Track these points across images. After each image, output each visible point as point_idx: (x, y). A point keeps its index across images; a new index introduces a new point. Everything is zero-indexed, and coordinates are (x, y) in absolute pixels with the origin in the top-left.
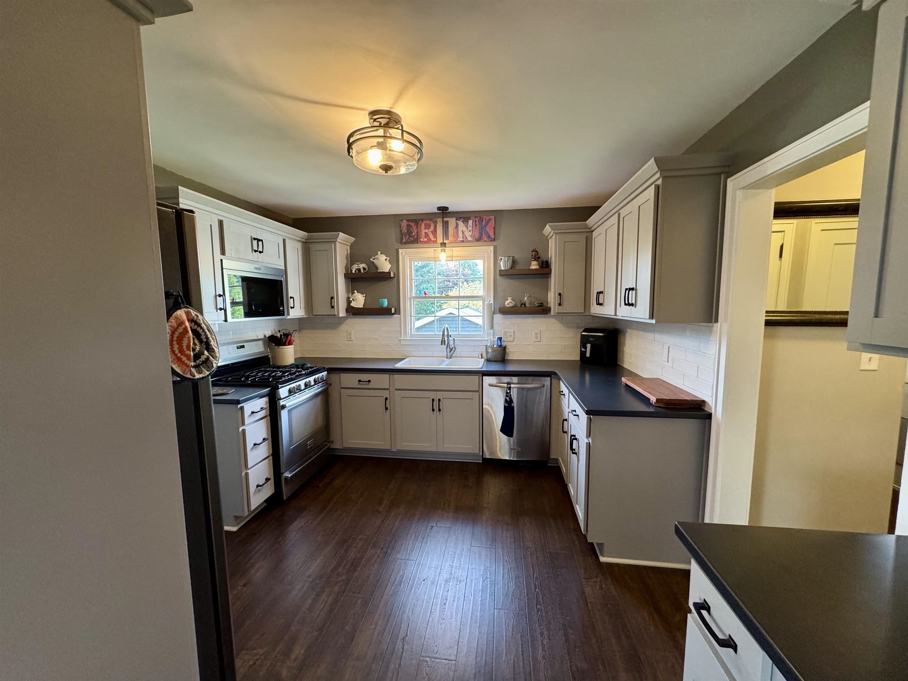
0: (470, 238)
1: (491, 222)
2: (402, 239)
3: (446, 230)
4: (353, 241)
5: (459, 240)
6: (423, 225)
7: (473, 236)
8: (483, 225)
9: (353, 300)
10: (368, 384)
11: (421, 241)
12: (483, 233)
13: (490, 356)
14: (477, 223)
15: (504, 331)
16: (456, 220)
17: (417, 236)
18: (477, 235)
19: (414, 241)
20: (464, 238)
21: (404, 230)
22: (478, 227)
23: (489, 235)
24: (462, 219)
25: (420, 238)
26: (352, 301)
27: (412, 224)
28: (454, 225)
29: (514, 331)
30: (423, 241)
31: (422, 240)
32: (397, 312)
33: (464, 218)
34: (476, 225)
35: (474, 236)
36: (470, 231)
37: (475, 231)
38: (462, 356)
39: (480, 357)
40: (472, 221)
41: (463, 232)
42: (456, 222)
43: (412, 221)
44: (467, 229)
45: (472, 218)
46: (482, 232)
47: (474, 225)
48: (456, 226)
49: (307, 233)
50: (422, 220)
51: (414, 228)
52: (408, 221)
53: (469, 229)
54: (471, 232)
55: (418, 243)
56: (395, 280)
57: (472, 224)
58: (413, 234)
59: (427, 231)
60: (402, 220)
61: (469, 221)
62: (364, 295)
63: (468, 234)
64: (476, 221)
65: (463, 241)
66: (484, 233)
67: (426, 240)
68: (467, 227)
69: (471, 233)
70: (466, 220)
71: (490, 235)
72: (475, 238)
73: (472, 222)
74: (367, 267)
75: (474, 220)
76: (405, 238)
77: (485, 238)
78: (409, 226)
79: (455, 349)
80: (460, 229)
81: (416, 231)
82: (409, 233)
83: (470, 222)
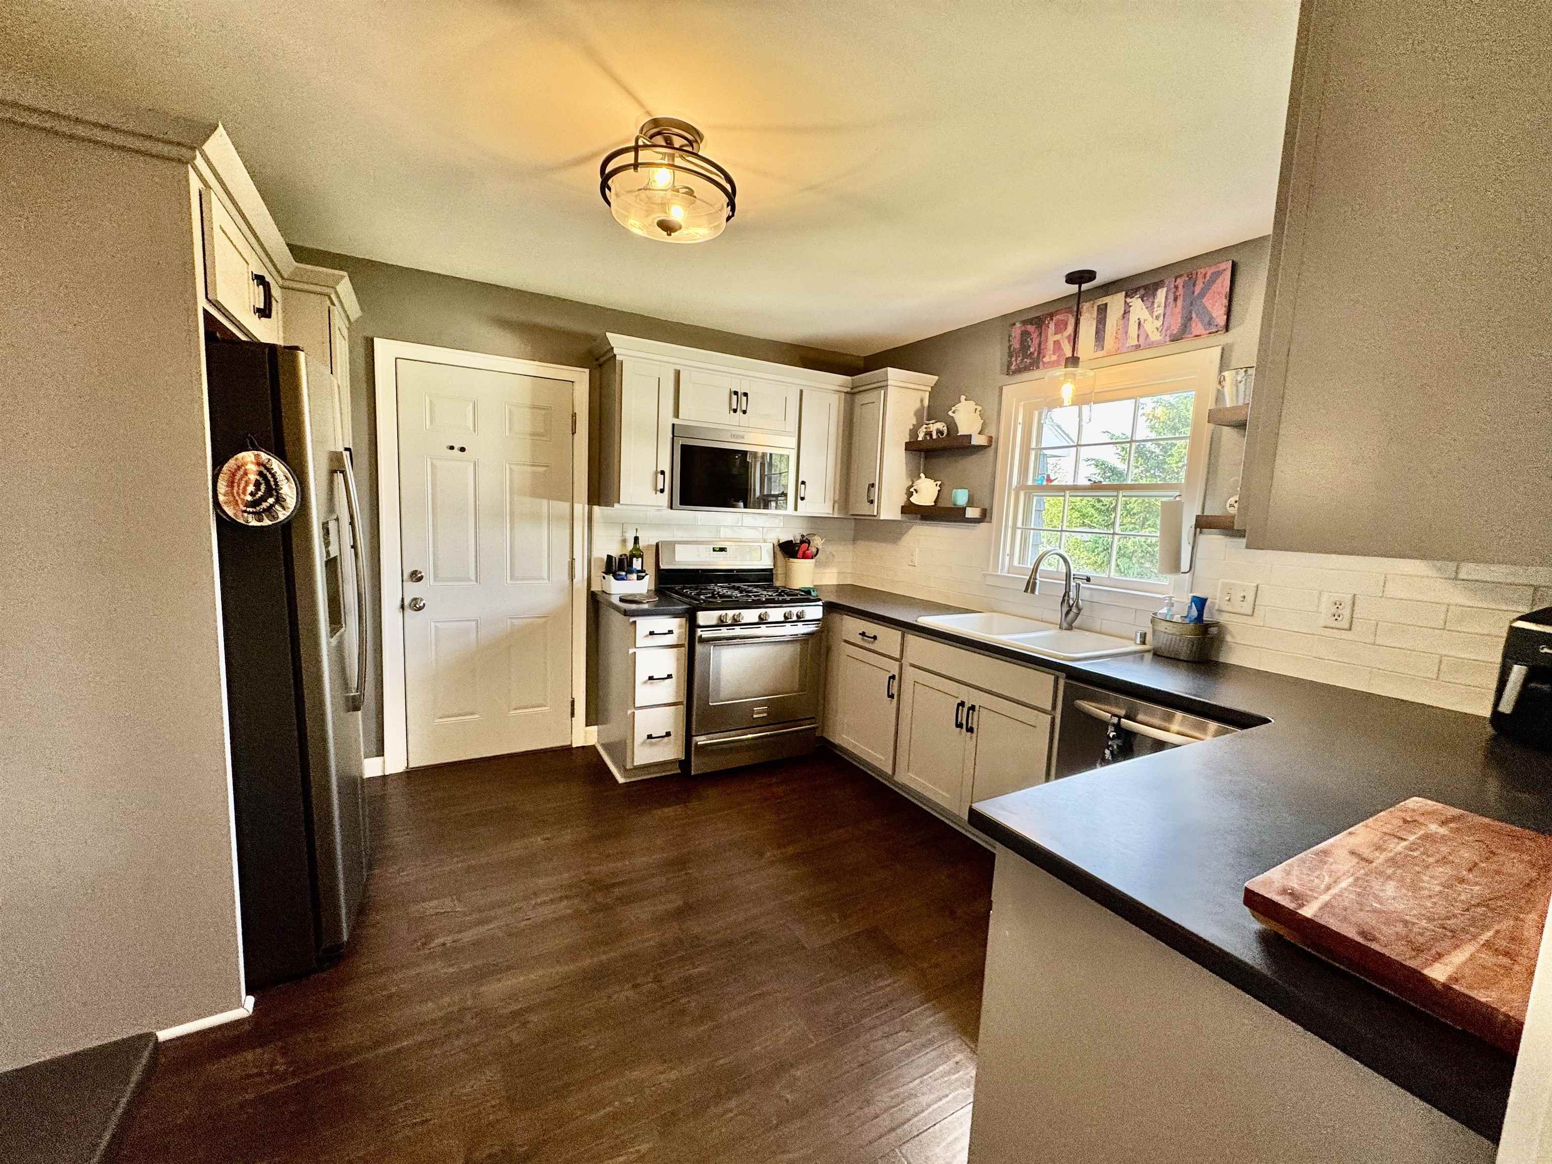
0: (1155, 336)
1: (1219, 281)
2: (1010, 363)
3: (1101, 326)
4: (935, 382)
5: (1127, 345)
6: (1052, 326)
7: (1165, 328)
8: (1196, 294)
9: (917, 492)
10: (873, 643)
11: (1044, 363)
12: (1194, 315)
13: (1163, 641)
14: (1181, 291)
15: (1222, 584)
16: (1126, 296)
17: (1039, 353)
18: (1176, 326)
19: (1031, 364)
20: (1142, 339)
21: (1016, 345)
22: (1180, 302)
23: (1211, 318)
24: (1142, 292)
25: (1044, 357)
26: (914, 493)
27: (1031, 329)
28: (1120, 309)
29: (1257, 587)
30: (1049, 362)
31: (1046, 360)
32: (985, 516)
33: (1146, 287)
34: (1175, 299)
35: (1169, 328)
36: (1157, 318)
37: (1172, 314)
38: (1104, 630)
39: (1138, 642)
40: (1165, 289)
41: (1139, 324)
42: (1125, 302)
43: (1030, 322)
44: (1151, 313)
45: (1167, 283)
46: (1191, 312)
47: (1171, 297)
48: (1125, 311)
49: (849, 378)
50: (1051, 316)
51: (1035, 335)
52: (1024, 323)
53: (1155, 314)
54: (1162, 318)
55: (1038, 368)
56: (991, 451)
57: (1166, 297)
58: (1032, 350)
59: (1058, 337)
60: (1014, 324)
61: (1159, 291)
62: (939, 483)
63: (1152, 327)
64: (1176, 287)
65: (1138, 347)
66: (1197, 315)
67: (1054, 358)
68: (1151, 309)
69: (1159, 323)
70: (1151, 292)
71: (1214, 315)
72: (1169, 332)
73: (1167, 294)
74: (945, 428)
75: (1173, 286)
76: (1016, 360)
77: (1197, 327)
78: (1025, 334)
79: (1079, 610)
80: (1133, 318)
81: (1036, 342)
82: (1024, 347)
83: (1161, 294)
